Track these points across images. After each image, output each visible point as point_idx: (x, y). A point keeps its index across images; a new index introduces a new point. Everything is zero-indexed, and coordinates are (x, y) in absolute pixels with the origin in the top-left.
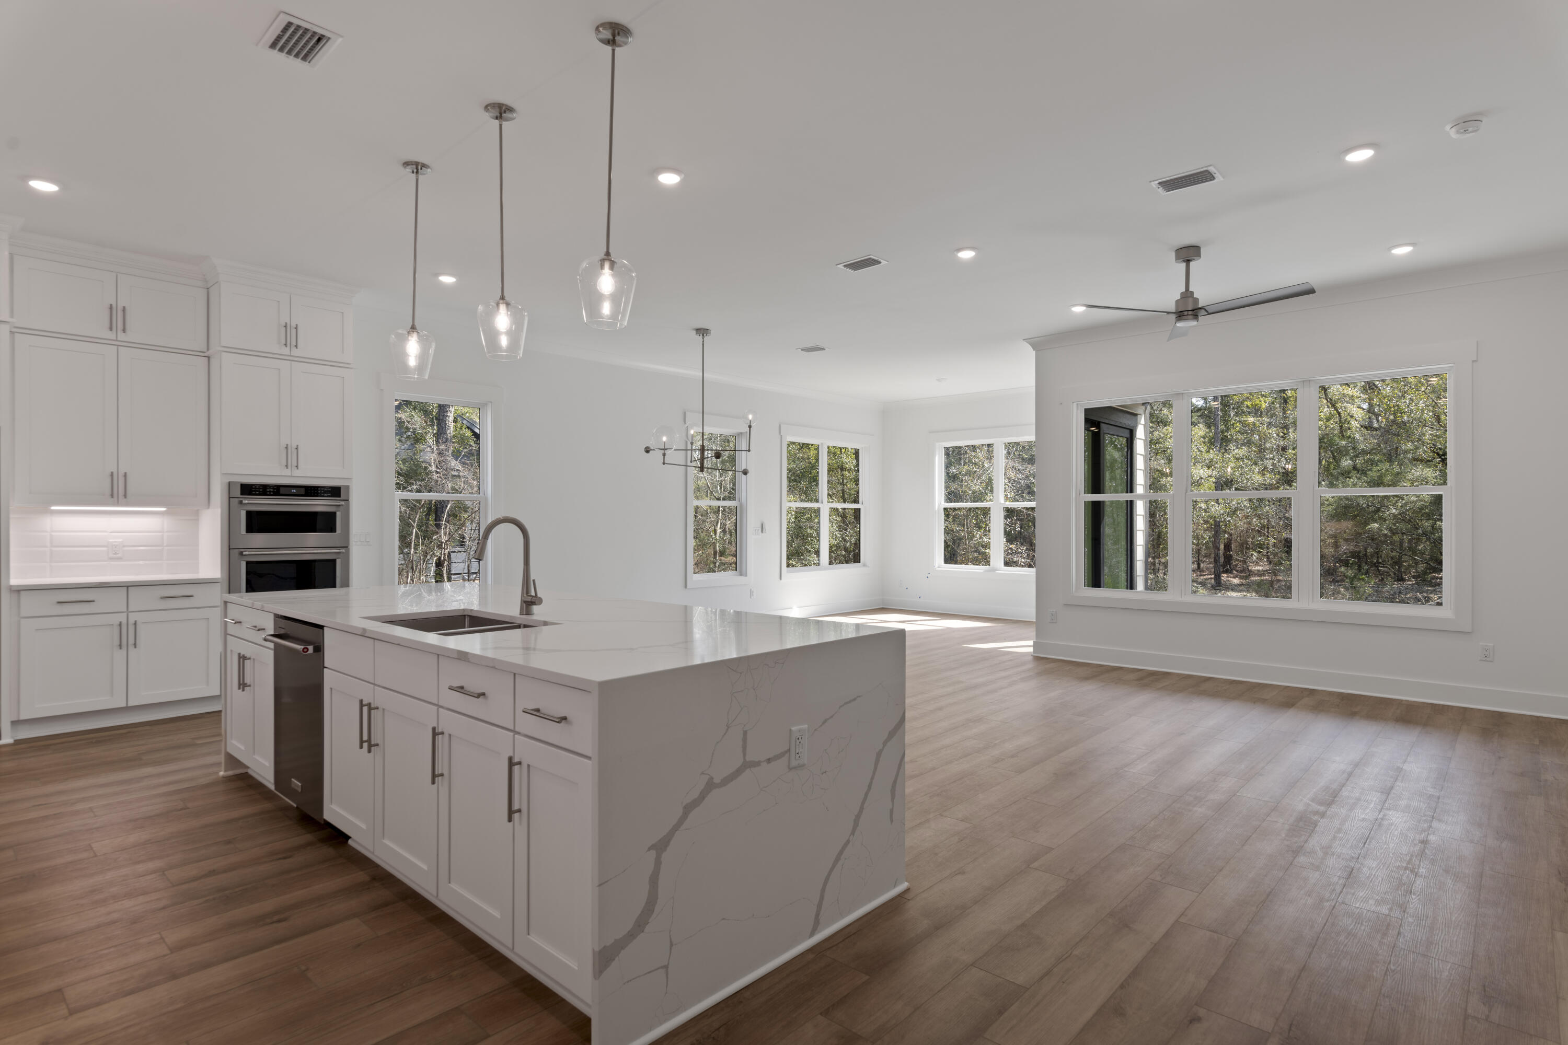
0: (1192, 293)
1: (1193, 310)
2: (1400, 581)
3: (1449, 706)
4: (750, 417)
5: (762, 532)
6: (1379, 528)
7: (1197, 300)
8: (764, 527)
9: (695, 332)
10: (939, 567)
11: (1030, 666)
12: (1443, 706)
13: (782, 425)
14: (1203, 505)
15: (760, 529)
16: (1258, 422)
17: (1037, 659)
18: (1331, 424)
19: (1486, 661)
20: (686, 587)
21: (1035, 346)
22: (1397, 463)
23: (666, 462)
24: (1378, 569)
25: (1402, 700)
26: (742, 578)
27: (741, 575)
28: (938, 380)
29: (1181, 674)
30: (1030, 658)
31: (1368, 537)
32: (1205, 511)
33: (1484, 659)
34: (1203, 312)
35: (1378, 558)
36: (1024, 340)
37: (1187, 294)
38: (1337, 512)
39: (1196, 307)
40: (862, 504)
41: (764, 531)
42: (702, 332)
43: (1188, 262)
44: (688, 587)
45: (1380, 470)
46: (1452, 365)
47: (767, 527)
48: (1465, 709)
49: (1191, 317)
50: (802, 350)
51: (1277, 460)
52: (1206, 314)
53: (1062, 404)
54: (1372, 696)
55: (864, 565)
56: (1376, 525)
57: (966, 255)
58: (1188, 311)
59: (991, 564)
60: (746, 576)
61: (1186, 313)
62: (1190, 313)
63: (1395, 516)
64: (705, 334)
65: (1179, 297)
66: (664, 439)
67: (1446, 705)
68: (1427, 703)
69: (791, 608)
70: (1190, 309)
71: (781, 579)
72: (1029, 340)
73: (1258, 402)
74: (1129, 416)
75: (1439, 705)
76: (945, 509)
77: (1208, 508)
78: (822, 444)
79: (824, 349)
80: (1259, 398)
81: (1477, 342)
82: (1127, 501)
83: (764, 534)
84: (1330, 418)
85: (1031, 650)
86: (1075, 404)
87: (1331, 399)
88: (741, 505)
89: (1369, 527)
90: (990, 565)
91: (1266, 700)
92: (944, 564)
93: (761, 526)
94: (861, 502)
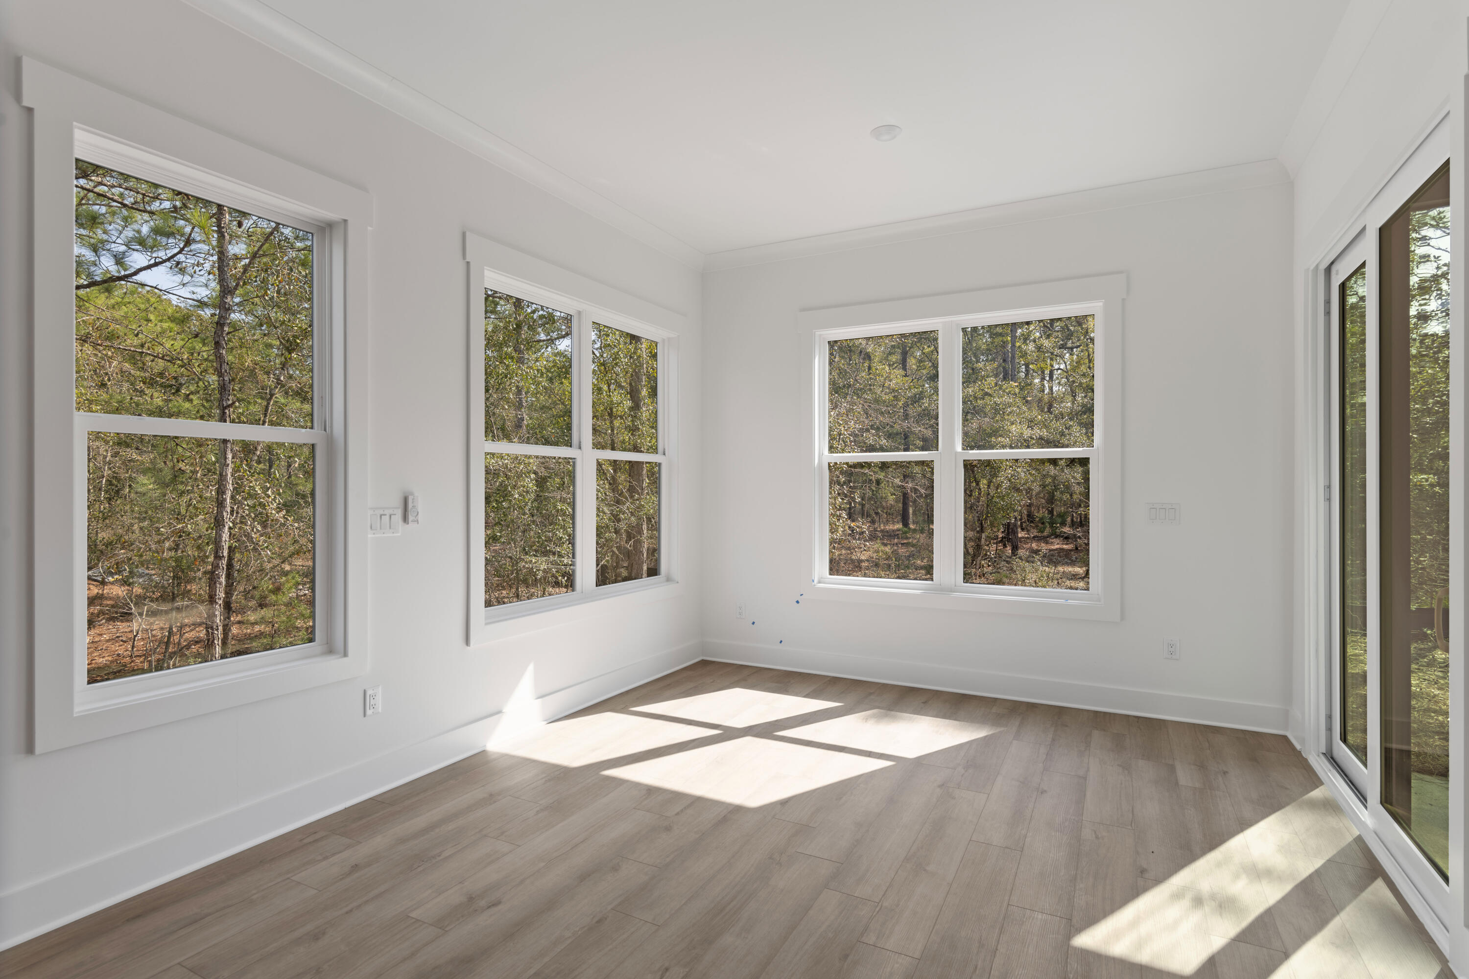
5: (405, 519)
8: (410, 505)
10: (819, 582)
13: (468, 234)
15: (399, 513)
26: (333, 663)
27: (330, 650)
40: (664, 454)
41: (411, 518)
44: (39, 748)
47: (420, 504)
55: (669, 579)
59: (935, 575)
60: (345, 654)
69: (499, 712)
71: (467, 641)
76: (833, 467)
83: (411, 526)
88: (330, 441)
90: (933, 580)
92: (830, 574)
93: (398, 502)
94: (660, 449)
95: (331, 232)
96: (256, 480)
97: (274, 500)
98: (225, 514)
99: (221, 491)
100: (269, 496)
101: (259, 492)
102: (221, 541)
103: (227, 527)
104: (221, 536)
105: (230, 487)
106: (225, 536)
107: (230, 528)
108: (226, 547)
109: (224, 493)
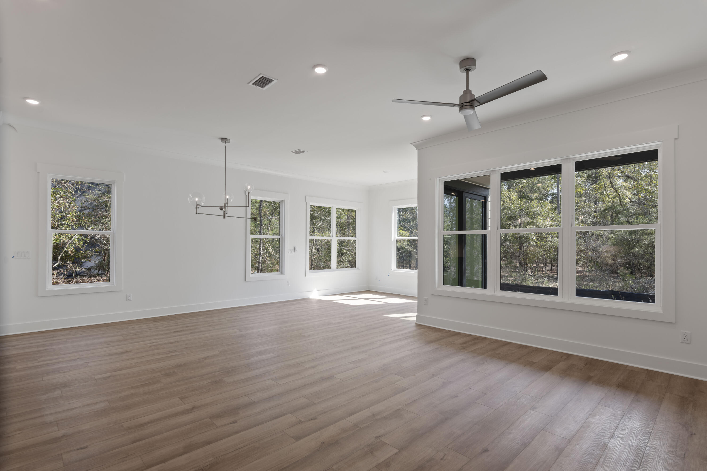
0: (470, 91)
1: (469, 102)
2: (651, 277)
3: (659, 372)
4: (249, 187)
5: (294, 252)
6: (638, 251)
7: (474, 95)
8: (295, 249)
9: (220, 140)
10: (394, 270)
11: (414, 329)
12: (656, 372)
13: (306, 197)
14: (550, 239)
15: (293, 250)
16: (579, 200)
17: (419, 326)
18: (615, 200)
19: (685, 343)
20: (246, 280)
21: (417, 147)
22: (647, 218)
23: (198, 212)
24: (640, 271)
25: (627, 366)
26: (282, 276)
27: (282, 274)
28: (384, 172)
29: (493, 339)
30: (414, 324)
31: (632, 255)
32: (551, 242)
33: (684, 342)
34: (476, 103)
35: (640, 265)
36: (411, 144)
37: (467, 91)
38: (616, 242)
39: (473, 98)
40: (357, 238)
42: (225, 140)
43: (468, 70)
45: (639, 222)
46: (661, 143)
47: (297, 249)
48: (671, 375)
49: (468, 107)
50: (293, 153)
51: (588, 217)
52: (479, 104)
53: (430, 179)
54: (608, 362)
55: (358, 269)
56: (637, 249)
57: (320, 71)
58: (466, 103)
60: (284, 274)
61: (465, 104)
62: (468, 104)
63: (647, 245)
64: (226, 142)
65: (462, 94)
66: (197, 199)
67: (658, 372)
68: (644, 369)
69: (313, 291)
70: (468, 101)
71: (306, 276)
72: (413, 144)
73: (579, 190)
74: (483, 189)
75: (653, 371)
77: (553, 241)
78: (333, 207)
79: (304, 152)
80: (579, 188)
81: (678, 126)
82: (482, 234)
83: (295, 253)
84: (615, 197)
85: (414, 319)
86: (438, 179)
87: (615, 188)
88: (282, 238)
89: (633, 250)
91: (534, 363)
92: (397, 268)
93: (293, 249)
94: (356, 237)
95: (282, 202)
96: (267, 244)
97: (271, 249)
98: (261, 252)
99: (260, 246)
100: (270, 248)
101: (268, 247)
102: (260, 259)
103: (261, 256)
104: (260, 257)
105: (262, 245)
106: (261, 258)
107: (262, 256)
108: (261, 260)
109: (261, 247)
